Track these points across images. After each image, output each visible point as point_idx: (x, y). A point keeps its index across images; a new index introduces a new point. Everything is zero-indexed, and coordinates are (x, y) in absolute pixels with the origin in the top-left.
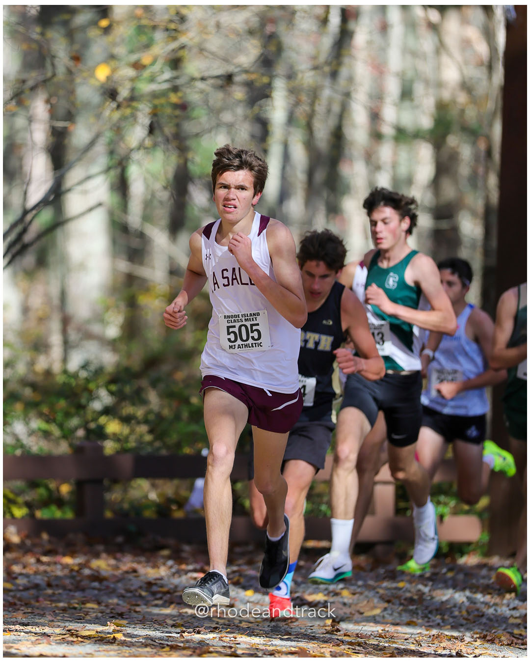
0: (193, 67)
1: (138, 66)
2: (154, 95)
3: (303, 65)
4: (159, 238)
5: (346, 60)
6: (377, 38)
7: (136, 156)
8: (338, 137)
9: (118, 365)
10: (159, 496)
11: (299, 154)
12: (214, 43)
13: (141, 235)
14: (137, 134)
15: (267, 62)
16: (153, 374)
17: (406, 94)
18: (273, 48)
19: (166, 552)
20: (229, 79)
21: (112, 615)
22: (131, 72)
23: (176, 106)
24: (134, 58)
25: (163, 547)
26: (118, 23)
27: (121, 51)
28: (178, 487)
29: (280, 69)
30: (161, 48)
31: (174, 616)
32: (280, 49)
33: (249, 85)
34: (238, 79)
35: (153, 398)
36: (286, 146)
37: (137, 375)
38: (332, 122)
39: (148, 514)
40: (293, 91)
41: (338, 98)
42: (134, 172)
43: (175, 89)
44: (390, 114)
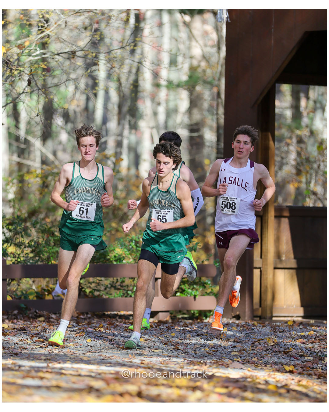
0: (54, 47)
1: (21, 47)
2: (32, 64)
3: (116, 45)
4: (37, 143)
5: (140, 44)
6: (157, 33)
7: (22, 97)
8: (136, 86)
9: (13, 214)
10: (37, 288)
11: (114, 97)
12: (65, 34)
13: (26, 141)
14: (22, 85)
15: (94, 44)
16: (34, 219)
17: (173, 62)
18: (97, 37)
19: (42, 319)
20: (74, 53)
21: (11, 354)
22: (18, 51)
23: (44, 69)
24: (19, 42)
25: (40, 316)
26: (10, 23)
27: (12, 38)
28: (48, 282)
29: (103, 49)
30: (35, 36)
31: (46, 354)
32: (102, 39)
33: (85, 57)
34: (79, 54)
35: (33, 232)
36: (107, 92)
37: (25, 220)
38: (132, 78)
39: (31, 297)
40: (109, 60)
41: (136, 64)
42: (21, 107)
43: (44, 60)
44: (164, 73)
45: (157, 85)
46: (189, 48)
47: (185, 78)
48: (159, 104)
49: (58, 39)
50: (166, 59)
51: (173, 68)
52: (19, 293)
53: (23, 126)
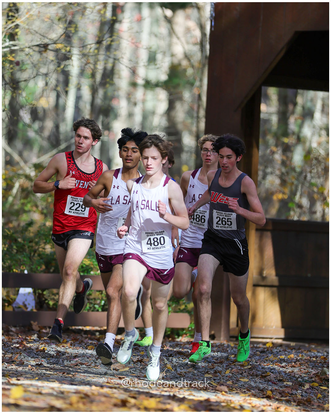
3: (90, 41)
6: (136, 27)
11: (86, 93)
12: (37, 25)
15: (68, 37)
17: (152, 59)
18: (72, 30)
20: (45, 47)
23: (12, 62)
28: (8, 292)
29: (75, 41)
32: (76, 30)
33: (57, 51)
34: (51, 47)
36: (79, 89)
40: (84, 56)
41: (111, 61)
43: (12, 52)
44: (142, 72)
45: (134, 85)
46: (170, 46)
47: (164, 77)
48: (135, 104)
49: (29, 31)
50: (144, 56)
51: (152, 67)
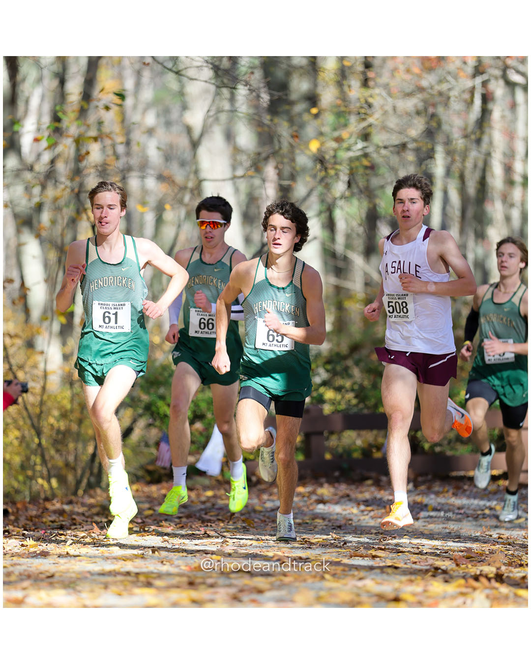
0: (379, 138)
1: (339, 140)
2: (351, 160)
3: (456, 135)
4: (358, 260)
5: (487, 130)
6: (508, 113)
7: (340, 203)
8: (483, 184)
9: (331, 350)
10: (363, 442)
11: (455, 197)
12: (393, 122)
13: (345, 259)
14: (340, 187)
15: (430, 133)
16: (356, 356)
18: (434, 124)
19: (369, 482)
20: (403, 146)
21: (333, 527)
22: (334, 145)
23: (366, 167)
24: (336, 134)
25: (367, 478)
26: (325, 110)
27: (326, 129)
28: (376, 436)
29: (440, 138)
30: (355, 126)
31: (378, 527)
32: (439, 124)
34: (410, 146)
35: (356, 372)
36: (445, 192)
37: (345, 358)
38: (477, 175)
39: (356, 455)
40: (449, 153)
41: (482, 157)
42: (338, 214)
43: (366, 155)
45: (510, 183)
48: (512, 205)
49: (384, 128)
52: (340, 450)
53: (340, 239)
